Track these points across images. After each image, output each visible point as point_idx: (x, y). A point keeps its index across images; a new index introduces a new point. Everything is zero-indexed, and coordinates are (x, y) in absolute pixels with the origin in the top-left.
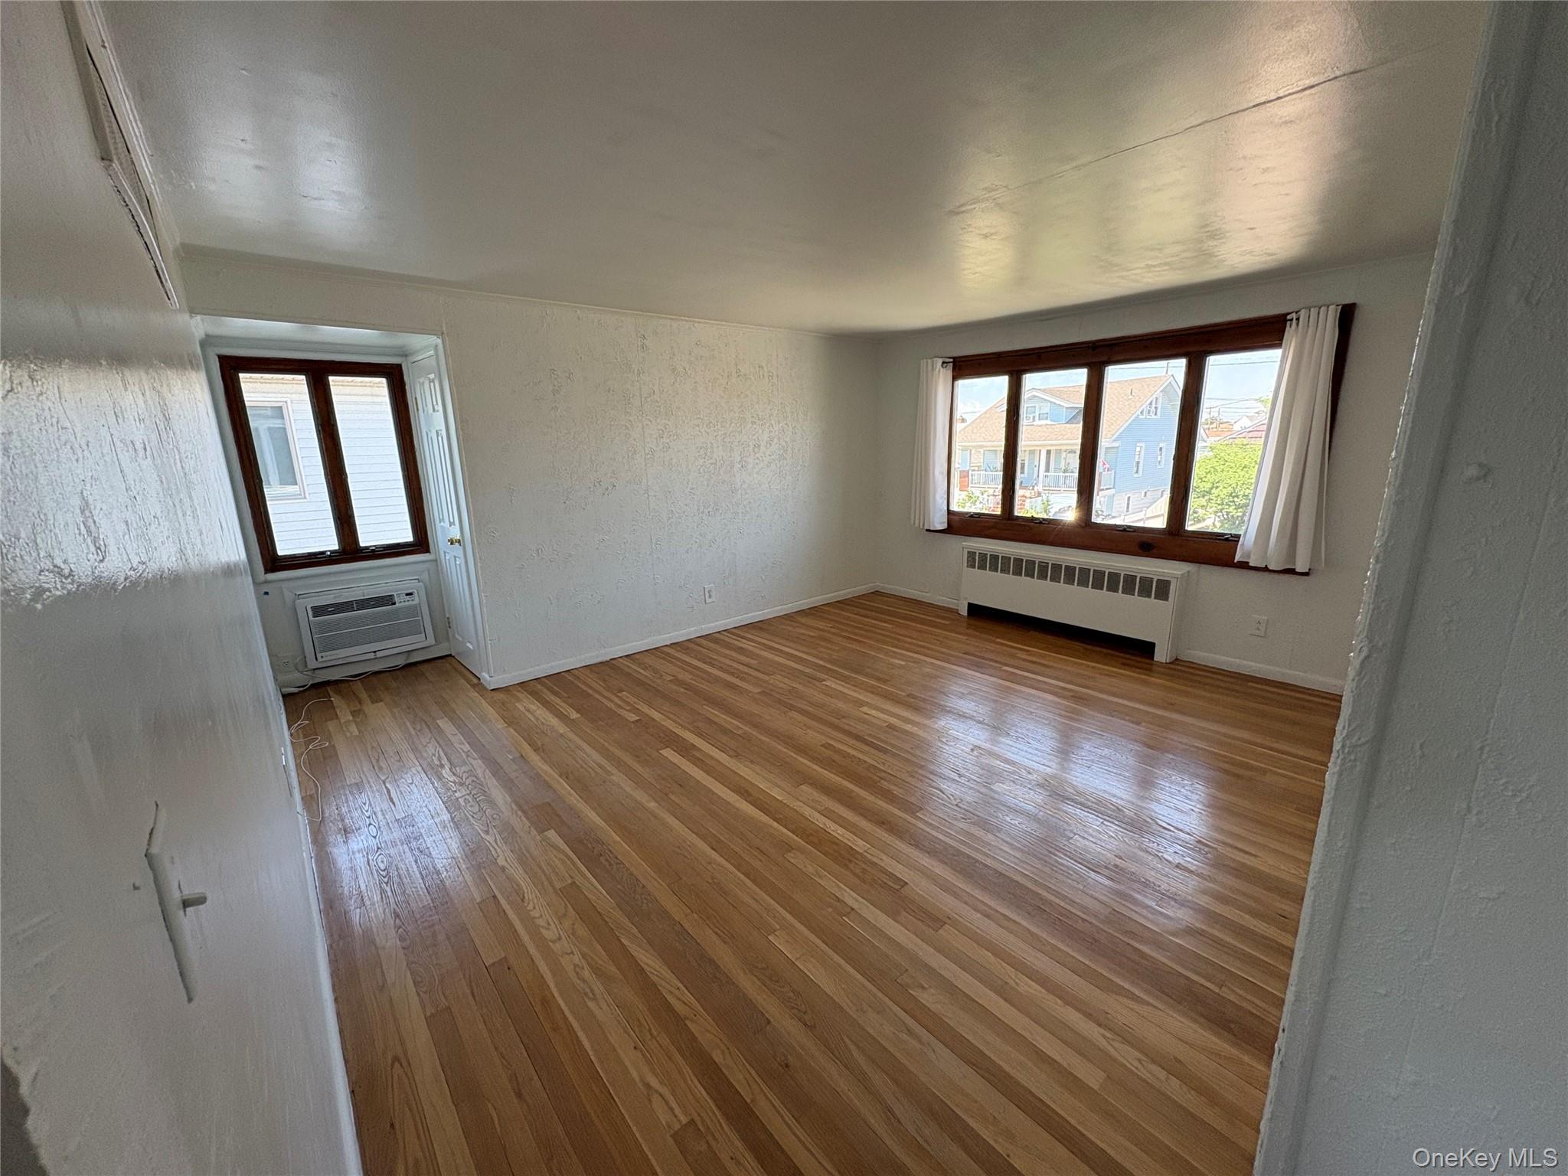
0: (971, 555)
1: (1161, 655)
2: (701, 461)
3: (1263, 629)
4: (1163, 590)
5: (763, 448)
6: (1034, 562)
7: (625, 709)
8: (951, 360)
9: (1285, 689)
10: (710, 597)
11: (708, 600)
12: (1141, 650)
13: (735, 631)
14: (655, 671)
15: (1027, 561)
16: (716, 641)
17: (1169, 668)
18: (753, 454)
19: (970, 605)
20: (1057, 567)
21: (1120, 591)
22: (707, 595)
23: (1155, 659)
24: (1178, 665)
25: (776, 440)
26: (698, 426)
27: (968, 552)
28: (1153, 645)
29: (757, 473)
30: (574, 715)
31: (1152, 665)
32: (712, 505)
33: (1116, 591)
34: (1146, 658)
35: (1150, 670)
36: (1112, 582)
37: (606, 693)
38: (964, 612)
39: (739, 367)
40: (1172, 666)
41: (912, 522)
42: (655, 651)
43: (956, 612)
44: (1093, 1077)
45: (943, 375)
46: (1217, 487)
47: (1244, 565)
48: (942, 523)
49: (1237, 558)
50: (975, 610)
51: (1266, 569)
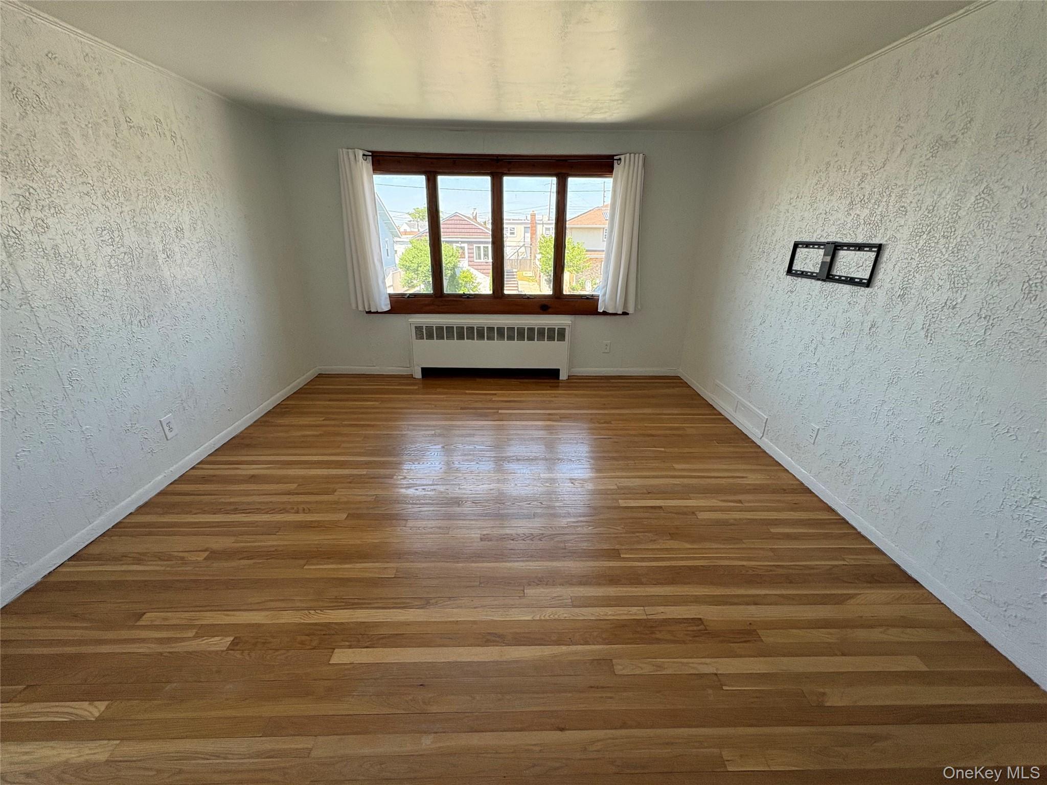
0: (419, 329)
1: (563, 376)
2: (109, 250)
3: (608, 348)
4: (561, 334)
5: (187, 234)
6: (473, 328)
7: (189, 639)
8: (370, 154)
9: (622, 379)
10: (171, 429)
11: (170, 435)
12: (551, 375)
13: (213, 459)
14: (160, 557)
15: (467, 328)
16: (205, 480)
17: (568, 383)
18: (177, 240)
19: (423, 369)
20: (491, 329)
21: (536, 340)
22: (167, 429)
23: (560, 379)
24: (572, 379)
25: (199, 222)
26: (87, 194)
27: (416, 327)
28: (558, 370)
29: (188, 265)
30: (92, 710)
31: (559, 383)
32: (141, 311)
33: (533, 340)
34: (554, 379)
35: (558, 387)
36: (530, 334)
37: (110, 635)
38: (418, 375)
39: (128, 113)
40: (569, 381)
41: (354, 306)
42: (119, 529)
43: (411, 377)
44: (915, 664)
45: (366, 166)
46: (421, 266)
47: (605, 313)
48: (386, 305)
49: (600, 310)
50: (428, 373)
51: (616, 314)
